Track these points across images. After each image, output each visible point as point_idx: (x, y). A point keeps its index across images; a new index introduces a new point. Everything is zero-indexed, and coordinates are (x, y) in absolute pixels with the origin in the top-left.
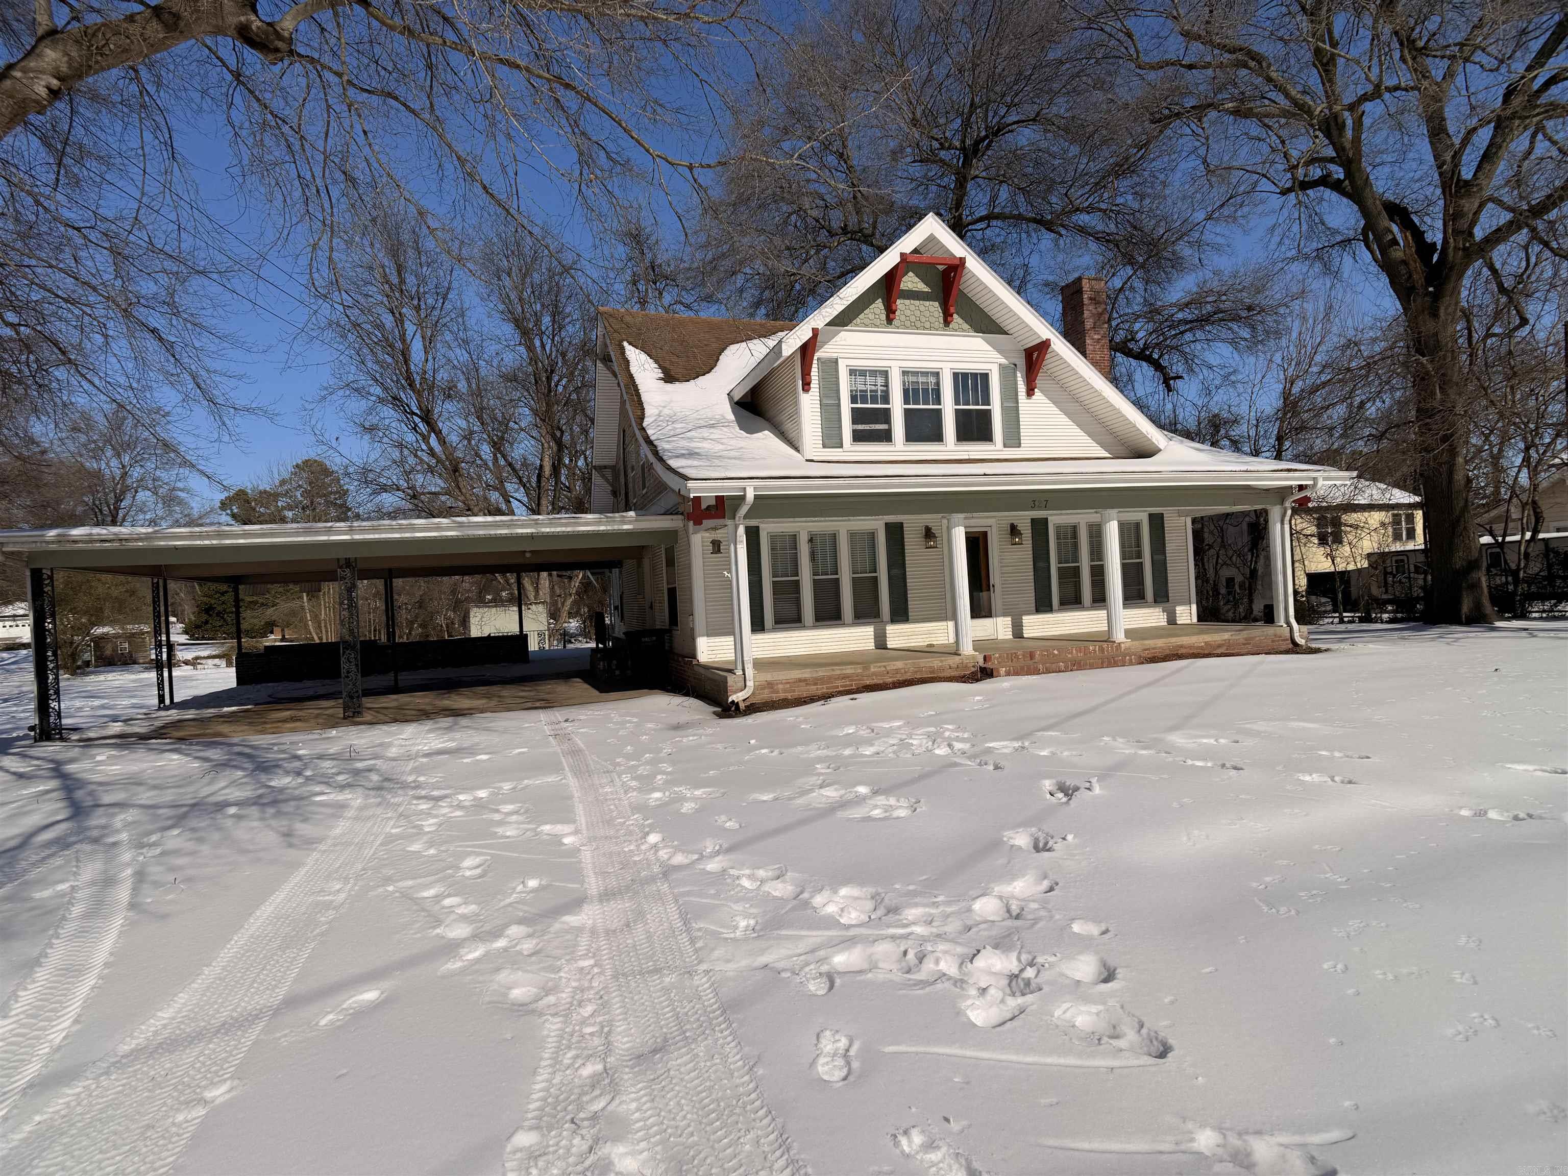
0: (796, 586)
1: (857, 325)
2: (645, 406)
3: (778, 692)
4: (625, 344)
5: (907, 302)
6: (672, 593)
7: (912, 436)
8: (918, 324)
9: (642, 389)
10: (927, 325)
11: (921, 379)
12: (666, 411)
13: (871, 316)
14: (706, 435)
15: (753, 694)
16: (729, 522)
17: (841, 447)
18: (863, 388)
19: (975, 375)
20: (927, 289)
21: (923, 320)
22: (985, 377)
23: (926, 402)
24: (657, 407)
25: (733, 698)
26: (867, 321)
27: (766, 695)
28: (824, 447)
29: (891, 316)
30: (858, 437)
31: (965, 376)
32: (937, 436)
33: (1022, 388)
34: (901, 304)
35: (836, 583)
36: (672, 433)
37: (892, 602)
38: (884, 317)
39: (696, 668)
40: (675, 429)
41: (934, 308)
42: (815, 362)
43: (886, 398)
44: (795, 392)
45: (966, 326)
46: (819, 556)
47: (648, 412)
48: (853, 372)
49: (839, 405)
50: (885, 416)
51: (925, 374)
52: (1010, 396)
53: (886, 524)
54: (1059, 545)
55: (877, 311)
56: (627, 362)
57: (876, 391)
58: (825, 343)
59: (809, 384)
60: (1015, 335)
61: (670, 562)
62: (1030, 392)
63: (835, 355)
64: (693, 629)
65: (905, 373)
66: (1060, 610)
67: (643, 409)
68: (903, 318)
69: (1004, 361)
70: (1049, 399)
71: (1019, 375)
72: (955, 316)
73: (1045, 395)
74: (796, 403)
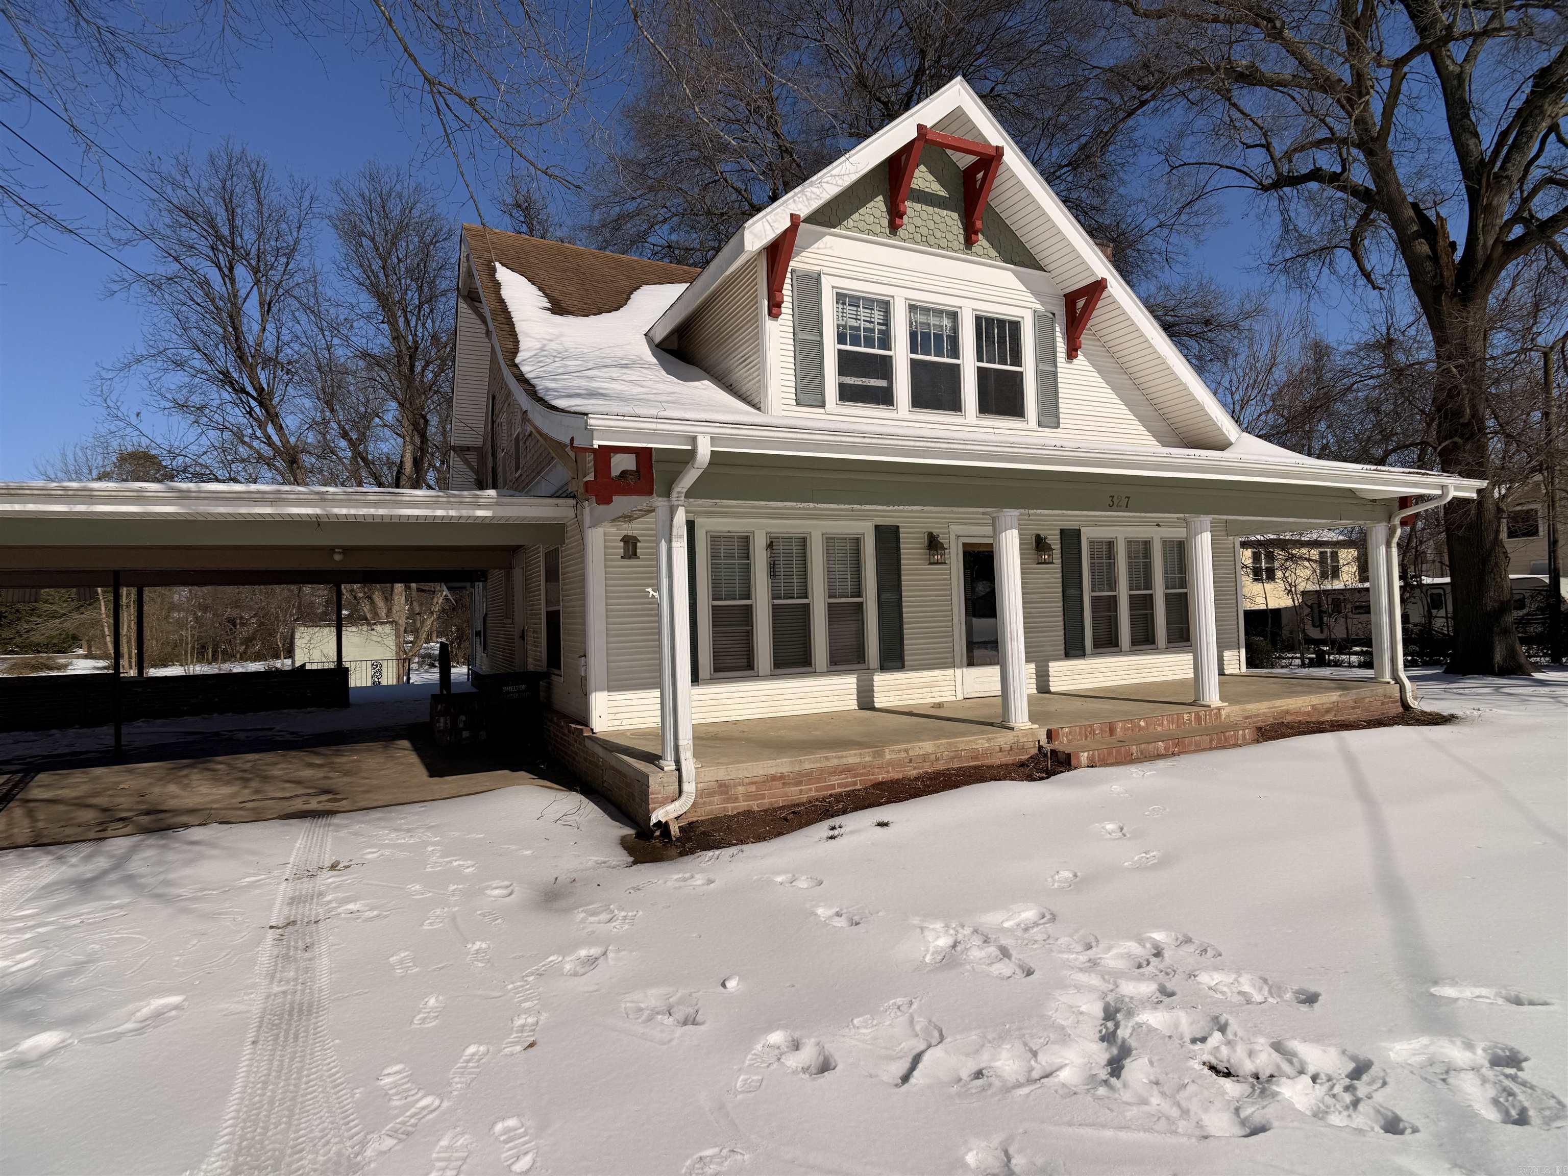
0: (747, 613)
1: (848, 229)
2: (520, 337)
3: (736, 800)
4: (498, 265)
5: (917, 206)
6: (553, 619)
7: (920, 401)
8: (931, 240)
9: (516, 317)
10: (944, 243)
11: (933, 320)
12: (553, 346)
13: (870, 219)
14: (614, 375)
15: (694, 805)
16: (659, 502)
17: (823, 406)
18: (854, 323)
19: (1001, 323)
20: (943, 193)
21: (938, 235)
22: (1015, 326)
23: (939, 353)
24: (538, 340)
25: (658, 816)
26: (861, 225)
27: (716, 807)
28: (798, 403)
29: (898, 221)
30: (847, 394)
31: (990, 321)
32: (954, 404)
33: (1061, 347)
34: (911, 208)
35: (805, 611)
36: (561, 371)
37: (881, 640)
38: (885, 222)
39: (588, 743)
40: (566, 366)
41: (952, 221)
42: (788, 275)
43: (885, 342)
44: (756, 319)
45: (994, 253)
46: (781, 570)
47: (522, 346)
48: (841, 298)
49: (821, 343)
50: (884, 367)
51: (939, 313)
52: (1046, 355)
53: (877, 527)
54: (1092, 565)
55: (877, 213)
56: (497, 285)
57: (872, 331)
58: (804, 249)
59: (779, 305)
60: (1054, 273)
61: (552, 574)
62: (1071, 354)
63: (818, 268)
64: (585, 679)
65: (912, 308)
66: (1094, 655)
67: (517, 342)
68: (911, 228)
69: (1039, 307)
70: (1093, 366)
71: (1058, 329)
72: (980, 236)
73: (1089, 360)
74: (757, 337)
